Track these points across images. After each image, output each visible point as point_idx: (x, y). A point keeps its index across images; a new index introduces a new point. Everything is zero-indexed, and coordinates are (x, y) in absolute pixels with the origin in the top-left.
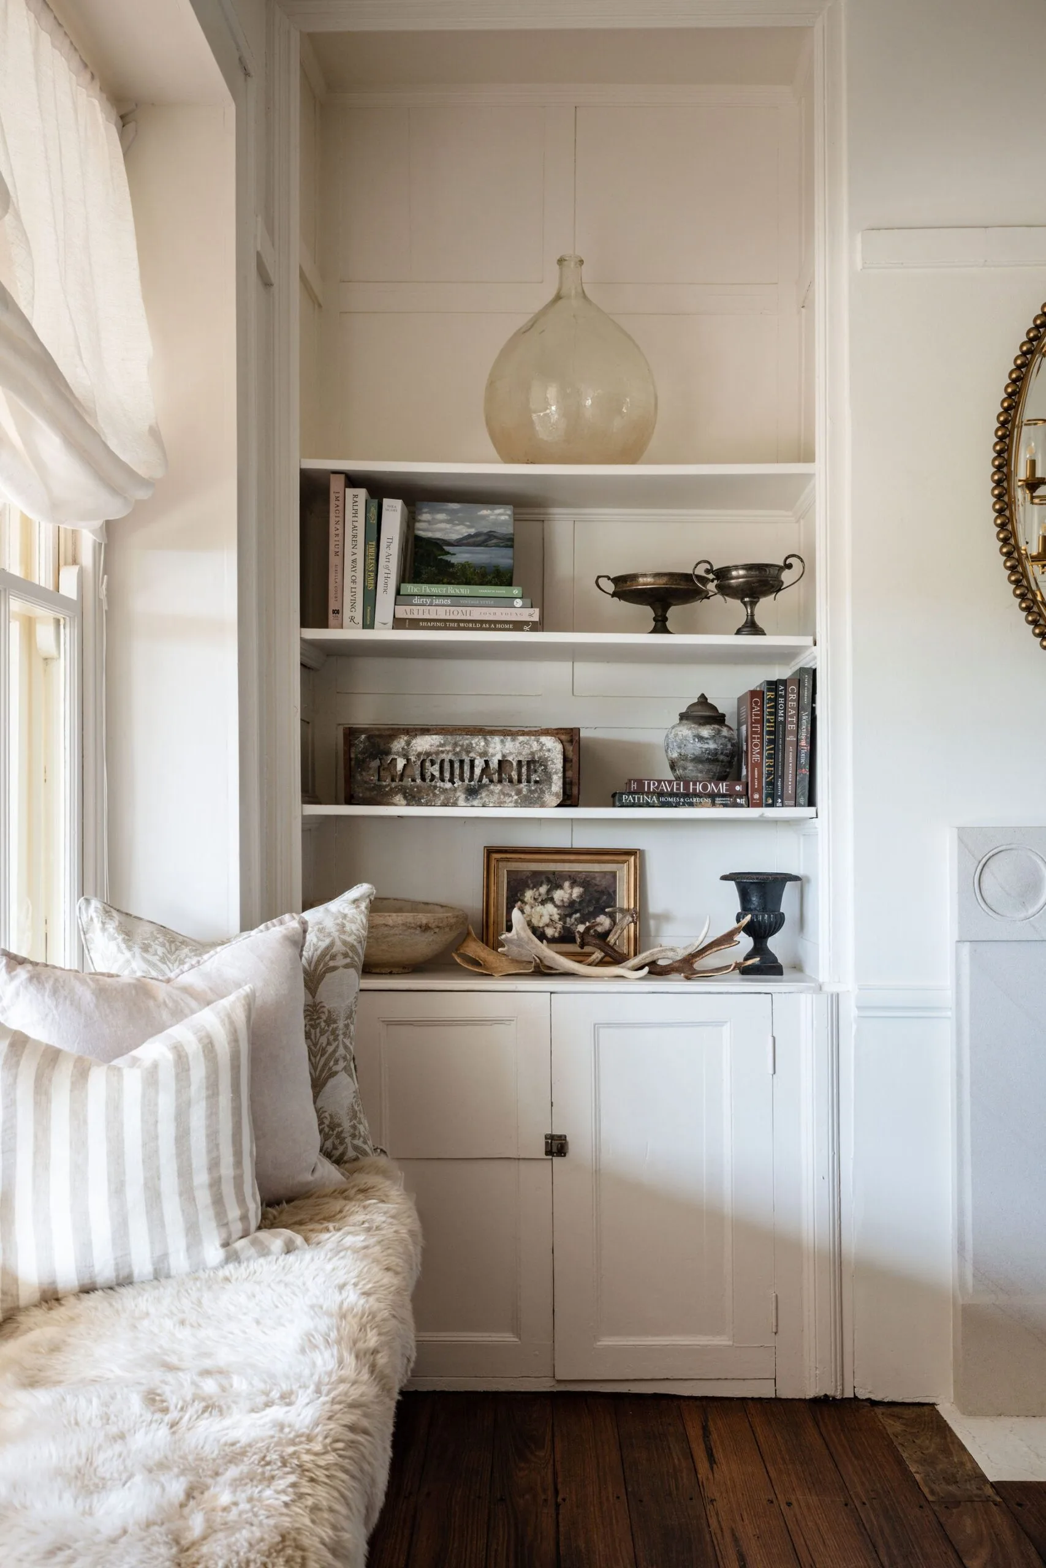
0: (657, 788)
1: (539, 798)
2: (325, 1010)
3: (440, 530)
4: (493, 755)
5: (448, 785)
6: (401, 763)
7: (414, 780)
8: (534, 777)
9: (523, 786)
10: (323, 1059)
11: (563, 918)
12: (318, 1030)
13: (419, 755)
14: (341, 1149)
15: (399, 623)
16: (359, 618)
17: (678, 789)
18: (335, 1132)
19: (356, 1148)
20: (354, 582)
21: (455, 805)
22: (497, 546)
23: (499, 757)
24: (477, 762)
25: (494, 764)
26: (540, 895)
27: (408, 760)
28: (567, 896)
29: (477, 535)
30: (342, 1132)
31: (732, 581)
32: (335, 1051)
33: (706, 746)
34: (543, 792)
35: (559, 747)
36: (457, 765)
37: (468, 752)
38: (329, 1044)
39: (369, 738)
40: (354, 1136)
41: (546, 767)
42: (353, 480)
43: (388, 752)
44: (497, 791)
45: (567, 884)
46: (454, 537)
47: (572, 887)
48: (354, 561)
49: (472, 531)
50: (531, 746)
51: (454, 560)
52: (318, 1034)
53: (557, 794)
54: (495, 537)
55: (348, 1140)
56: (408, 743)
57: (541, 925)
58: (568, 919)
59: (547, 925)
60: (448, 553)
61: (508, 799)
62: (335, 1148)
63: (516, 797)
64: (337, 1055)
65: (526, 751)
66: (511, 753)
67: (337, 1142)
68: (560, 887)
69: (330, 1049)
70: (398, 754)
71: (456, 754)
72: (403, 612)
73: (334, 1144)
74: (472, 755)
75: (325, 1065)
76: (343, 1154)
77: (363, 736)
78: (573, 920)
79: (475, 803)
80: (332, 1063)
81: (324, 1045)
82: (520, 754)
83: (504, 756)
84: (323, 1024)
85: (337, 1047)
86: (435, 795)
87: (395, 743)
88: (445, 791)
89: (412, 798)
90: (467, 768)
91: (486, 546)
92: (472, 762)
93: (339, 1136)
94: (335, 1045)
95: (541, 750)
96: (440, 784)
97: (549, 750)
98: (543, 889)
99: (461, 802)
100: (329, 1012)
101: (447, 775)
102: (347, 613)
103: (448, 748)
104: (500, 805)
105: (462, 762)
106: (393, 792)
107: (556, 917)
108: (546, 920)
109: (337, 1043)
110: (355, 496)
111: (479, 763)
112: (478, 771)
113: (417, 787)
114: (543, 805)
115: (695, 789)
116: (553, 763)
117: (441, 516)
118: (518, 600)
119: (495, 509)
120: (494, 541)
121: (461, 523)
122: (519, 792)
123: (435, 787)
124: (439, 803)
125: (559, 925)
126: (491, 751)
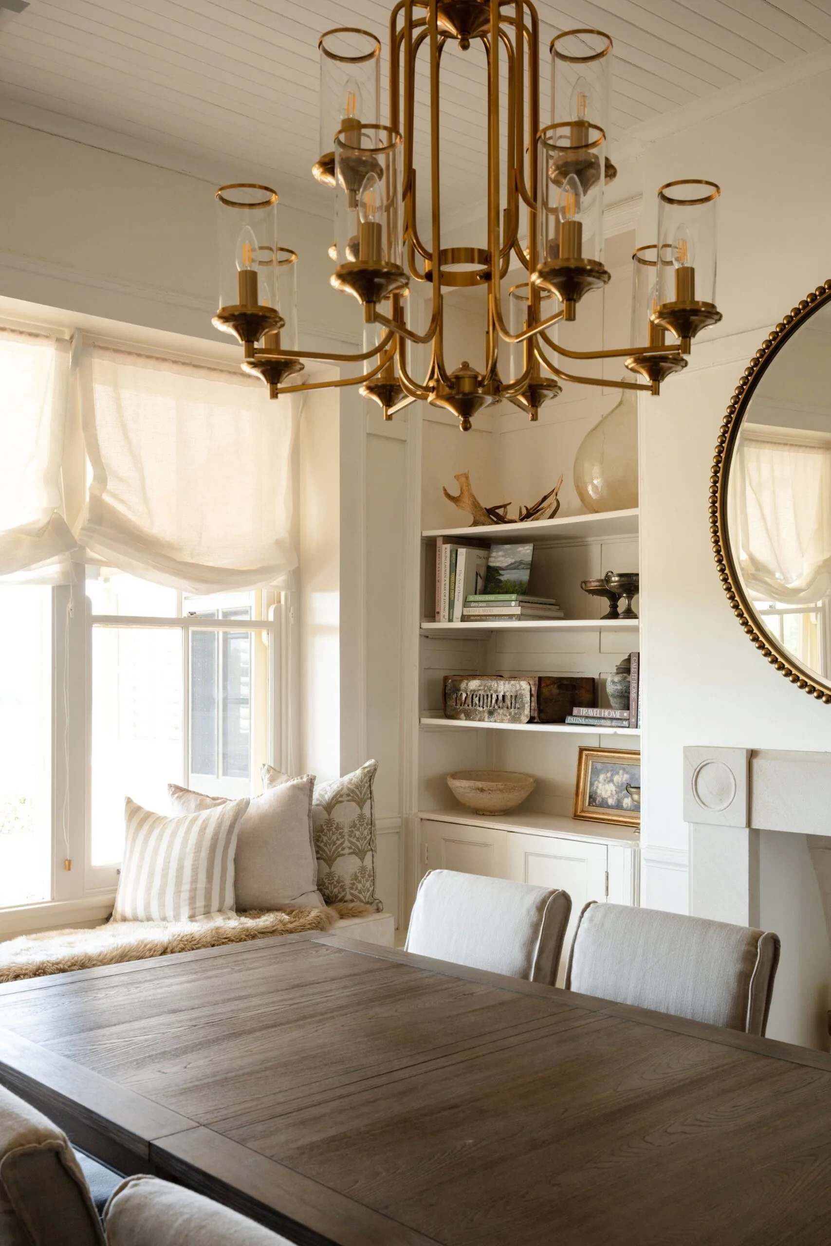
0: (587, 713)
1: (519, 718)
2: (335, 822)
3: (499, 561)
4: (500, 692)
5: (481, 709)
6: (464, 695)
7: (468, 706)
8: (517, 705)
9: (512, 710)
10: (334, 847)
11: (617, 793)
12: (331, 832)
13: (471, 691)
14: (343, 894)
15: (464, 618)
16: (447, 617)
17: (596, 714)
18: (340, 885)
19: (352, 894)
20: (445, 596)
21: (483, 720)
22: (523, 569)
23: (502, 693)
24: (493, 696)
25: (500, 698)
26: (607, 778)
27: (467, 694)
28: (620, 779)
29: (515, 563)
30: (344, 885)
31: (612, 584)
32: (342, 843)
33: (616, 687)
34: (521, 714)
35: (528, 687)
36: (485, 697)
37: (490, 690)
38: (338, 839)
39: (452, 681)
40: (352, 888)
41: (522, 699)
42: (448, 539)
43: (459, 690)
44: (501, 713)
45: (621, 772)
46: (504, 565)
47: (623, 775)
48: (445, 585)
49: (513, 561)
50: (516, 688)
51: (502, 578)
52: (331, 834)
53: (527, 716)
54: (524, 564)
55: (348, 890)
56: (467, 685)
57: (606, 797)
58: (620, 794)
59: (609, 797)
60: (501, 575)
61: (505, 718)
62: (339, 893)
63: (509, 717)
64: (344, 845)
65: (514, 690)
66: (508, 691)
67: (341, 890)
68: (618, 773)
69: (339, 842)
70: (463, 690)
71: (485, 691)
72: (469, 611)
73: (338, 890)
74: (491, 692)
75: (336, 850)
76: (344, 897)
77: (450, 681)
78: (622, 795)
79: (492, 720)
80: (340, 850)
81: (335, 840)
82: (511, 691)
83: (504, 693)
84: (334, 830)
85: (344, 841)
86: (476, 714)
87: (462, 685)
88: (480, 712)
89: (468, 717)
90: (489, 699)
91: (518, 569)
92: (492, 695)
93: (342, 887)
94: (341, 840)
95: (520, 689)
96: (478, 708)
97: (524, 690)
98: (609, 775)
99: (486, 719)
100: (338, 824)
101: (481, 703)
102: (442, 614)
103: (482, 688)
104: (502, 721)
105: (487, 695)
106: (461, 712)
107: (614, 792)
108: (609, 794)
109: (343, 840)
110: (446, 549)
111: (494, 696)
112: (494, 701)
113: (470, 709)
114: (520, 722)
115: (604, 715)
116: (526, 697)
117: (501, 553)
118: (513, 602)
119: (525, 546)
120: (522, 566)
121: (509, 557)
122: (510, 714)
123: (476, 710)
124: (477, 719)
125: (616, 797)
126: (499, 689)
